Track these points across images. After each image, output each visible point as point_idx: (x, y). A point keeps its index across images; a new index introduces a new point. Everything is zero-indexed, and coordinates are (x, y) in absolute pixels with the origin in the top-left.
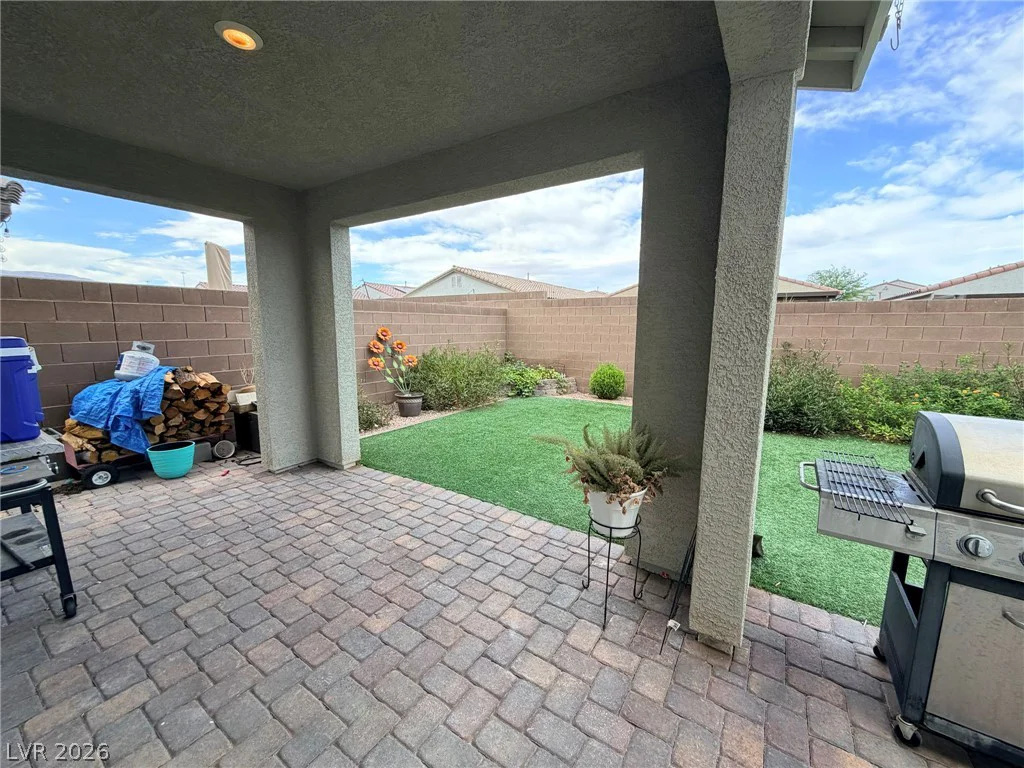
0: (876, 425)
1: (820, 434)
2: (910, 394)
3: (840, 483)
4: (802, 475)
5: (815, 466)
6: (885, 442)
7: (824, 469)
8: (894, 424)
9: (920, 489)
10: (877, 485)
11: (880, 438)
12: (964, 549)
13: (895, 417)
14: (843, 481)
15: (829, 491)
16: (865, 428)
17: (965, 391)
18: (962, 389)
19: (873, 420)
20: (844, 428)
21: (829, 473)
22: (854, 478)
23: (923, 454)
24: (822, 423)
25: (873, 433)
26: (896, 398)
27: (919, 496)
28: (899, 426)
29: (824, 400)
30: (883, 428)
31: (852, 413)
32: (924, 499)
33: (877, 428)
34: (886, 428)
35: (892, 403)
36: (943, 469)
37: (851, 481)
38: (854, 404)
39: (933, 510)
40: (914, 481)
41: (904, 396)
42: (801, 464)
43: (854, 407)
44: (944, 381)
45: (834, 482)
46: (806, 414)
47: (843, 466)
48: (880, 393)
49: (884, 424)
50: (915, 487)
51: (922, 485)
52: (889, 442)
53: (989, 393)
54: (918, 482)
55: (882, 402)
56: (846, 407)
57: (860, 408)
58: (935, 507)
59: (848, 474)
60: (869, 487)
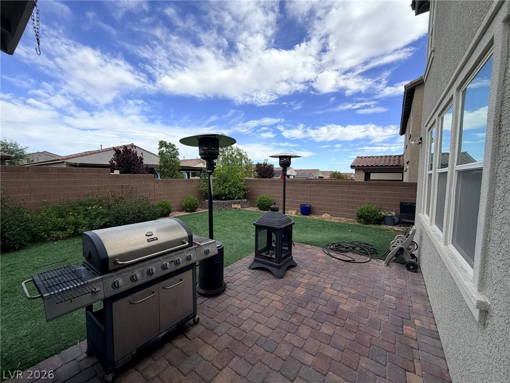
0: (54, 232)
1: (21, 247)
2: (67, 213)
3: (54, 286)
4: (26, 291)
5: (33, 280)
6: (61, 240)
7: (40, 280)
8: (63, 229)
9: (92, 269)
10: (73, 276)
11: (58, 239)
12: (114, 287)
13: (63, 226)
14: (55, 284)
15: (48, 294)
16: (48, 235)
17: (90, 208)
18: (88, 207)
19: (52, 230)
20: (36, 239)
21: (45, 282)
22: (60, 278)
23: (90, 252)
24: (20, 240)
25: (53, 237)
26: (61, 216)
27: (93, 273)
28: (66, 229)
29: (18, 226)
30: (58, 233)
31: (39, 230)
32: (95, 273)
33: (54, 234)
34: (60, 233)
35: (59, 219)
36: (101, 257)
37: (59, 280)
38: (39, 224)
39: (101, 277)
40: (88, 266)
41: (64, 214)
42: (23, 284)
43: (40, 226)
44: (81, 205)
45: (50, 287)
46: (8, 238)
47: (51, 273)
48: (52, 215)
49: (58, 231)
50: (89, 268)
51: (92, 267)
52: (63, 239)
53: (98, 207)
54: (90, 265)
55: (54, 220)
56: (35, 227)
57: (43, 226)
58: (100, 275)
59: (56, 277)
60: (69, 279)
